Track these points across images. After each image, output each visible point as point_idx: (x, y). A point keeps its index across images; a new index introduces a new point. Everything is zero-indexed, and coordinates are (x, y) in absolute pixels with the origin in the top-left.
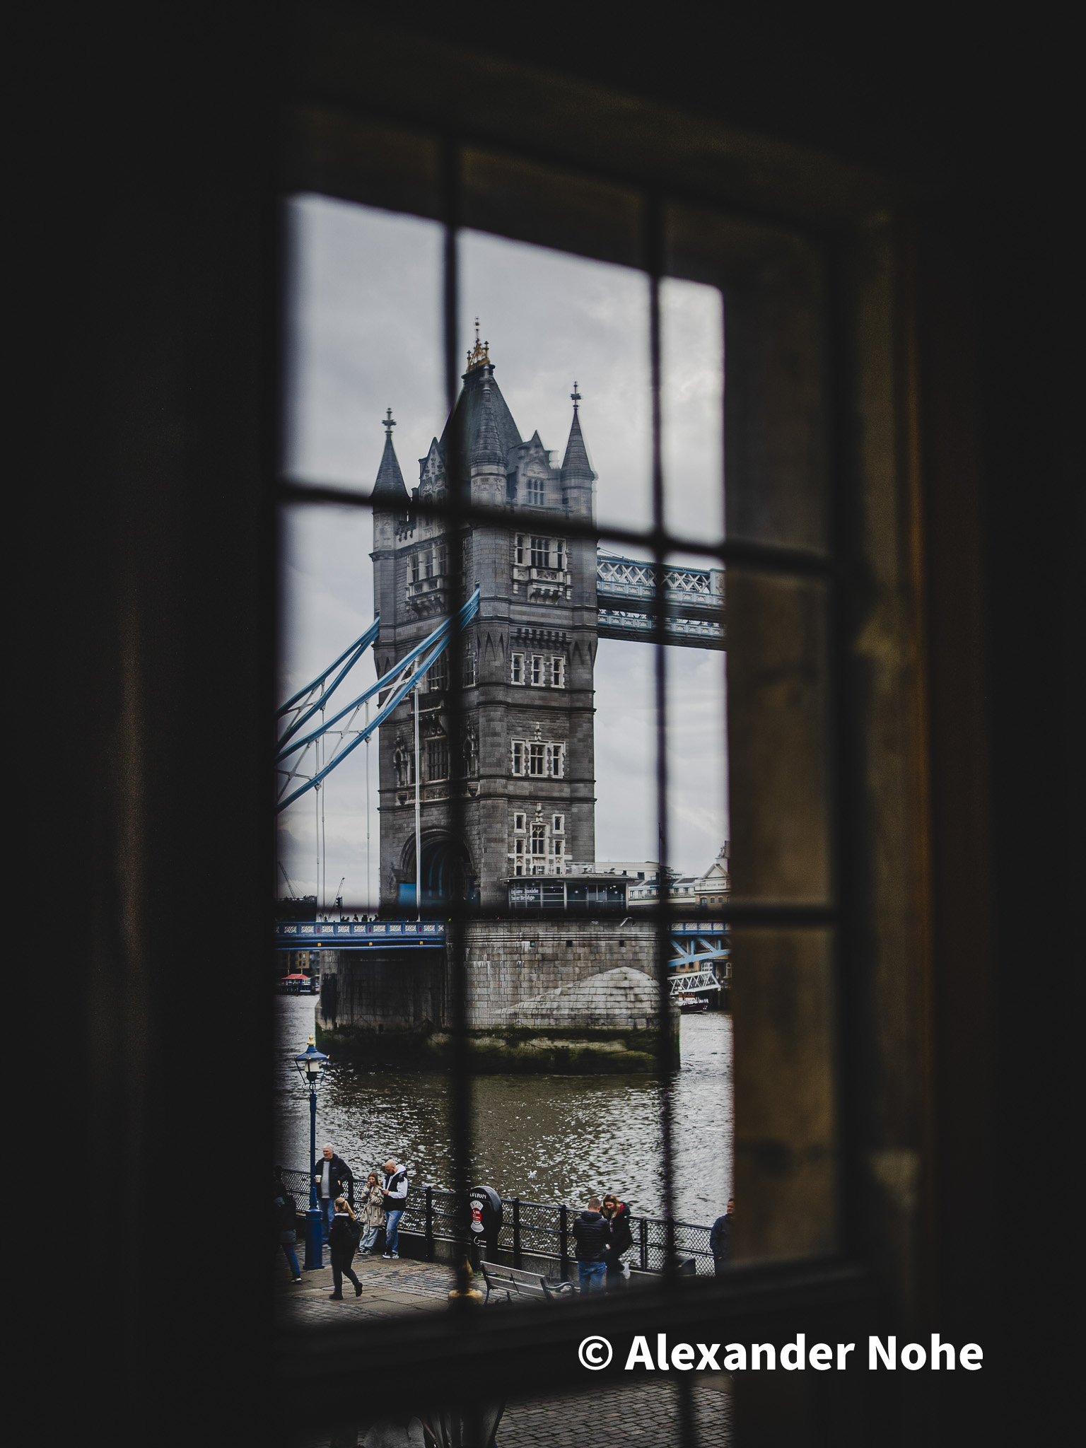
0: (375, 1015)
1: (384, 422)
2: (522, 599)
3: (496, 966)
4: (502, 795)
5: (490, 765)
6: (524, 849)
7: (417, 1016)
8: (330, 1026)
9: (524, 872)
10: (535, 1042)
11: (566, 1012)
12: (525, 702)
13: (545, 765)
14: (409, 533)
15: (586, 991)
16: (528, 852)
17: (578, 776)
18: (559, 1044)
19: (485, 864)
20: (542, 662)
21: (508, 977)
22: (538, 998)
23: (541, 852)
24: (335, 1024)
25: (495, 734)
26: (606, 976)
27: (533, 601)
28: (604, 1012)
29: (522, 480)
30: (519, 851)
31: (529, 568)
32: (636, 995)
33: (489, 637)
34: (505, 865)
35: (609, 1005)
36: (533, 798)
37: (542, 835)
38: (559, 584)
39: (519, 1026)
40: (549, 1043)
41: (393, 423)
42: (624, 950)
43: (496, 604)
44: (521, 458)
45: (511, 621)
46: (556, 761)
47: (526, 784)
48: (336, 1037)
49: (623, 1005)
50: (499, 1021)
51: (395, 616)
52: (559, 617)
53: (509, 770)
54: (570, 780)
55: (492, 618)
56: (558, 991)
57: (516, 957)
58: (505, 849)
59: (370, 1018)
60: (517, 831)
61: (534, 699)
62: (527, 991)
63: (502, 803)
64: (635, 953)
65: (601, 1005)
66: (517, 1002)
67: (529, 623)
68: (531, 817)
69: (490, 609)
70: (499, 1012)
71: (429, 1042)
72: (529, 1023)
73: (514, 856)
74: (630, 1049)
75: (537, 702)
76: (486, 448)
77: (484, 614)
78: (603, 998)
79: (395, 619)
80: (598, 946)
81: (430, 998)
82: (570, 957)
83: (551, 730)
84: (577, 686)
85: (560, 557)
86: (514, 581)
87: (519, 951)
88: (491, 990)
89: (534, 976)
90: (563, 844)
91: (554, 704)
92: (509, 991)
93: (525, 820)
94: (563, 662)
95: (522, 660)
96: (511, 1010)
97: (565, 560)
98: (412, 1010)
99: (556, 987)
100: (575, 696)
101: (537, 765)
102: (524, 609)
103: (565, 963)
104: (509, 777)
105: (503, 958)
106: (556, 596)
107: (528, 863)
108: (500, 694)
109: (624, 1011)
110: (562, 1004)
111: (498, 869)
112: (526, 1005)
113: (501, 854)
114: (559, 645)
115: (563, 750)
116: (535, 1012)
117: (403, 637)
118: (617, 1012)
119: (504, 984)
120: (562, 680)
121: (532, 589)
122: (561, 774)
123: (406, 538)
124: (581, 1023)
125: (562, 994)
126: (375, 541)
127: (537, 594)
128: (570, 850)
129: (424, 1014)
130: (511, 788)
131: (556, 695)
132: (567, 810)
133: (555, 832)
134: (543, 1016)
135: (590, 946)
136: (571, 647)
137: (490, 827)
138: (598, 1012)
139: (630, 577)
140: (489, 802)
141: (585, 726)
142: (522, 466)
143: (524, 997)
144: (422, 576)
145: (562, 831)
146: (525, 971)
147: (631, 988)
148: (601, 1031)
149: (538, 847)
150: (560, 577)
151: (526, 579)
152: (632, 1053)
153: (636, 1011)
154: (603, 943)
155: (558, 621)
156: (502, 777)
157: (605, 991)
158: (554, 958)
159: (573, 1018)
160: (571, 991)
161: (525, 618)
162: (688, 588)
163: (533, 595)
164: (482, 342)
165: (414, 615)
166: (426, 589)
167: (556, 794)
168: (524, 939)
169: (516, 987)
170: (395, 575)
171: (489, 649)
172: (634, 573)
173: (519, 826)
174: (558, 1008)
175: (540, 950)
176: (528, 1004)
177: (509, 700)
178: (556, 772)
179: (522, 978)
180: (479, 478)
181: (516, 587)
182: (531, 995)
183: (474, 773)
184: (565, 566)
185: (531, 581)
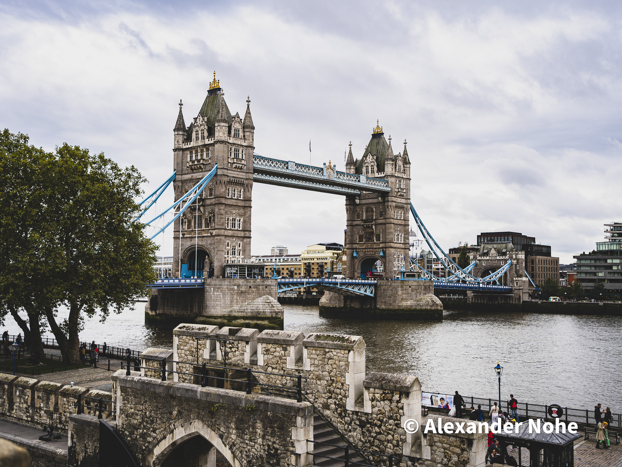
0: (174, 310)
1: (179, 104)
2: (231, 169)
3: (224, 294)
4: (223, 235)
5: (219, 225)
6: (229, 254)
7: (191, 311)
8: (154, 313)
9: (229, 262)
10: (238, 321)
11: (250, 310)
12: (231, 204)
13: (236, 225)
14: (189, 143)
15: (256, 303)
16: (231, 255)
17: (247, 229)
18: (247, 321)
19: (217, 259)
20: (236, 190)
21: (229, 298)
22: (240, 306)
23: (235, 255)
24: (156, 313)
25: (222, 214)
26: (262, 298)
27: (234, 169)
28: (262, 311)
29: (233, 129)
30: (228, 255)
31: (234, 158)
32: (272, 305)
33: (220, 181)
34: (224, 259)
35: (264, 308)
36: (233, 236)
37: (235, 249)
38: (243, 164)
39: (233, 315)
40: (243, 321)
41: (182, 105)
42: (267, 289)
43: (223, 170)
44: (233, 121)
45: (228, 176)
46: (239, 224)
47: (230, 231)
48: (157, 317)
49: (268, 308)
50: (225, 313)
51: (182, 171)
52: (242, 175)
53: (225, 227)
54: (244, 230)
55: (222, 175)
56: (246, 303)
57: (232, 291)
58: (224, 254)
59: (172, 311)
60: (227, 247)
61: (233, 203)
62: (236, 303)
63: (223, 238)
64: (270, 290)
65: (261, 308)
66: (232, 307)
67: (233, 177)
68: (232, 243)
69: (221, 172)
70: (225, 310)
71: (196, 320)
72: (236, 314)
73: (226, 256)
74: (270, 323)
75: (235, 204)
76: (222, 117)
77: (219, 173)
78: (262, 306)
79: (182, 172)
80: (259, 288)
81: (197, 304)
82: (250, 292)
83: (238, 213)
84: (246, 199)
85: (242, 155)
86: (229, 162)
87: (233, 290)
88: (222, 303)
89: (238, 298)
90: (241, 252)
91: (239, 205)
92: (229, 303)
93: (230, 244)
94: (242, 190)
95: (230, 189)
96: (230, 310)
97: (244, 156)
98: (189, 309)
99: (246, 302)
100: (246, 202)
101: (234, 225)
102: (232, 172)
103: (249, 294)
104: (225, 229)
105: (227, 292)
106: (241, 168)
107: (231, 259)
108: (223, 201)
109: (269, 310)
110: (248, 308)
111: (221, 261)
112: (235, 308)
113: (223, 255)
114: (242, 184)
115: (242, 220)
116: (239, 310)
117: (185, 179)
118: (266, 310)
119: (227, 301)
120: (242, 196)
121: (234, 165)
122: (241, 229)
123: (187, 145)
124: (255, 314)
125: (248, 304)
126: (175, 145)
127: (236, 167)
128: (243, 254)
129: (195, 310)
130: (226, 233)
131: (240, 201)
132: (242, 241)
133: (239, 248)
134: (242, 312)
135: (257, 288)
136: (245, 185)
137: (219, 246)
138: (260, 310)
139: (263, 163)
140: (219, 238)
141: (249, 212)
142: (233, 124)
143: (235, 305)
144: (194, 159)
145: (241, 248)
146: (235, 296)
147: (270, 302)
148: (261, 317)
149: (234, 253)
150: (243, 162)
151: (232, 162)
152: (271, 325)
153: (272, 310)
154: (261, 287)
155: (242, 177)
156: (223, 229)
157: (262, 303)
158: (245, 292)
159: (252, 313)
160: (251, 303)
161: (232, 175)
162: (281, 167)
163: (234, 168)
164: (217, 79)
165: (190, 171)
166: (196, 163)
167: (239, 235)
168: (235, 285)
169: (232, 302)
170: (182, 157)
171: (220, 185)
172: (264, 161)
173: (228, 246)
174: (247, 309)
175: (241, 289)
176: (236, 307)
177: (226, 203)
178: (239, 228)
179: (234, 299)
180: (219, 127)
181: (229, 165)
182: (237, 304)
183: (212, 227)
184: (244, 158)
185: (234, 163)
